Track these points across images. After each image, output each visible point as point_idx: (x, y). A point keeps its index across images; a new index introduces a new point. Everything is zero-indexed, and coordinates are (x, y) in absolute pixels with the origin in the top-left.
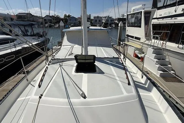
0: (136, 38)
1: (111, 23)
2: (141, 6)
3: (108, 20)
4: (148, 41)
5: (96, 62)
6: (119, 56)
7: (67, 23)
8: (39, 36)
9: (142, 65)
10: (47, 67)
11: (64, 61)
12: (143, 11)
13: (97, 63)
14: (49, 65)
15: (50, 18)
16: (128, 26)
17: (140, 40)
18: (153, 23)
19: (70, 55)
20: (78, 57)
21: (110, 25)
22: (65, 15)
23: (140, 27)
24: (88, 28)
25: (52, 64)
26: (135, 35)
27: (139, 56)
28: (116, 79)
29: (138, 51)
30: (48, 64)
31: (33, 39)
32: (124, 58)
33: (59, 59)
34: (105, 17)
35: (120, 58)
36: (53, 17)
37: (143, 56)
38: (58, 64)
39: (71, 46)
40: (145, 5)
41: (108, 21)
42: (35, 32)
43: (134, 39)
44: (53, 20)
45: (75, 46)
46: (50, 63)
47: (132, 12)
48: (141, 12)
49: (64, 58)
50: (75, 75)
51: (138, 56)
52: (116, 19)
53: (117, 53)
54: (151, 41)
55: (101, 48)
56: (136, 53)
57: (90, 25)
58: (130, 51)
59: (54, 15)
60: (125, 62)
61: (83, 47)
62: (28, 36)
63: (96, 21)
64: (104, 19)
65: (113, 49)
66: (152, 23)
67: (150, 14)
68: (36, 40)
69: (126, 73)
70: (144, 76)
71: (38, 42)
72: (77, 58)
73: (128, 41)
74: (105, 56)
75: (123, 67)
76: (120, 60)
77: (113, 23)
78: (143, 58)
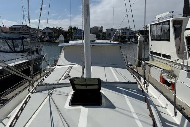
0: (164, 56)
1: (129, 37)
2: (168, 13)
3: (126, 33)
4: (182, 60)
5: (102, 88)
6: (137, 81)
7: (72, 36)
8: (30, 52)
9: (174, 95)
10: (29, 97)
11: (55, 88)
12: (171, 20)
13: (103, 91)
14: (32, 93)
15: (50, 31)
16: (152, 40)
17: (170, 59)
18: (187, 36)
19: (65, 78)
20: (75, 80)
21: (129, 39)
22: (70, 27)
23: (169, 40)
24: (93, 41)
25: (37, 92)
26: (162, 52)
27: (169, 80)
28: (134, 117)
29: (166, 74)
30: (31, 91)
31: (21, 56)
32: (145, 83)
33: (49, 84)
34: (122, 29)
35: (139, 84)
36: (54, 29)
37: (174, 81)
38: (47, 92)
39: (68, 66)
40: (173, 12)
41: (126, 35)
42: (26, 47)
43: (161, 57)
44: (54, 33)
45: (74, 66)
46: (35, 90)
47: (156, 21)
48: (169, 21)
49: (56, 82)
50: (69, 109)
51: (167, 81)
52: (136, 32)
53: (134, 76)
54: (187, 60)
55: (111, 68)
56: (164, 77)
57: (96, 39)
58: (155, 74)
59: (56, 28)
60: (147, 89)
61: (84, 67)
62: (15, 52)
63: (110, 34)
64: (120, 31)
65: (128, 70)
66: (185, 35)
67: (181, 24)
68: (25, 58)
69: (149, 108)
70: (178, 112)
71: (27, 61)
72: (74, 83)
73: (153, 60)
74: (116, 80)
75: (144, 97)
76: (139, 86)
77: (132, 37)
78: (174, 84)
